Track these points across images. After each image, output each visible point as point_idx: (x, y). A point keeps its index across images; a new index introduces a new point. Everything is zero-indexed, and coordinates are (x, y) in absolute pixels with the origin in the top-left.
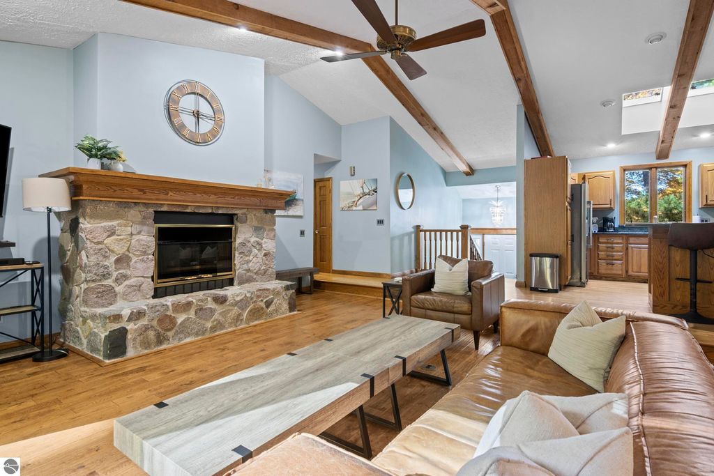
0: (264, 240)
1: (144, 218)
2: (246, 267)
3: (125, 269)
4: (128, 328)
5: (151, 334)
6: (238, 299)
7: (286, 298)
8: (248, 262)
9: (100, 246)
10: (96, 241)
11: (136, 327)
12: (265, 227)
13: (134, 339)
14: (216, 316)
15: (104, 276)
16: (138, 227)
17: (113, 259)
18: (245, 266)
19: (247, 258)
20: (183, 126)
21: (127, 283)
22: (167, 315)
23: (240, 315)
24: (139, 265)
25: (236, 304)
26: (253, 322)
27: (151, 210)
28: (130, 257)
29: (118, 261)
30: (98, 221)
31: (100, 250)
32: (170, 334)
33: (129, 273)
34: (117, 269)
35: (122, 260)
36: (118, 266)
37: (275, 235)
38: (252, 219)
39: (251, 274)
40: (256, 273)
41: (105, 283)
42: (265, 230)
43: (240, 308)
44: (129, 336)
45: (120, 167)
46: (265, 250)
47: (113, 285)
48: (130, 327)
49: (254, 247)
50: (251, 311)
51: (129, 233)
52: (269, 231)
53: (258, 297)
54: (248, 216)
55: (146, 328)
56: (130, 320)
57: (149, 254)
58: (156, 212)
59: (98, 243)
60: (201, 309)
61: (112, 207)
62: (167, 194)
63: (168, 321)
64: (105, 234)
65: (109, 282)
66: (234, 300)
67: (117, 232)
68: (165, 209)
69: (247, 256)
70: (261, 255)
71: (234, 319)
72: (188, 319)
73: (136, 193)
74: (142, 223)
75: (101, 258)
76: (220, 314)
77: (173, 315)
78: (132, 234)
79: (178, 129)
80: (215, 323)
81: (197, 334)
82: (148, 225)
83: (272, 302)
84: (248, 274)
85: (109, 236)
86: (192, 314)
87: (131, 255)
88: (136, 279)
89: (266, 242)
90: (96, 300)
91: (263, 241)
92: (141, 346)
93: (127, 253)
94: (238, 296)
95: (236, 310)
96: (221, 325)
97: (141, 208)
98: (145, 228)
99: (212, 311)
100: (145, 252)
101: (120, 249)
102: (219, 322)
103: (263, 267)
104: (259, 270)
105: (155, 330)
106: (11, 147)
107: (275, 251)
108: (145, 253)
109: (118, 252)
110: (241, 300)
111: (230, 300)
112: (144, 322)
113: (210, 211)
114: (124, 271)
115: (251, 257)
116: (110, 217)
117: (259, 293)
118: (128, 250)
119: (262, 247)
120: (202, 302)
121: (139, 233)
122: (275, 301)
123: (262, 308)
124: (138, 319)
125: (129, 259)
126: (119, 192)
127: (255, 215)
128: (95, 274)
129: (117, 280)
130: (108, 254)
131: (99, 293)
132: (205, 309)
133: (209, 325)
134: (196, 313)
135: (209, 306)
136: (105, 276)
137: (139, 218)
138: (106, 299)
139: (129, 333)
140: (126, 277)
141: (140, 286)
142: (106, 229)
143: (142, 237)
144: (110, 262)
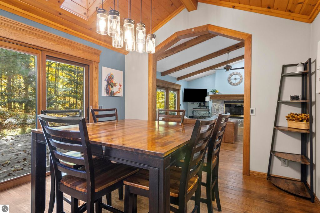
1: (222, 102)
16: (220, 104)
20: (231, 82)
24: (221, 111)
27: (223, 101)
35: (218, 110)
45: (217, 93)
58: (224, 101)
61: (216, 101)
62: (225, 98)
67: (217, 105)
68: (226, 100)
73: (219, 98)
74: (221, 103)
79: (231, 83)
85: (215, 106)
97: (221, 100)
98: (222, 104)
101: (217, 108)
106: (207, 92)
108: (222, 109)
113: (236, 100)
116: (216, 102)
118: (219, 108)
125: (219, 110)
126: (217, 98)
129: (216, 113)
136: (215, 112)
140: (218, 113)
142: (215, 104)
143: (221, 106)
144: (215, 110)
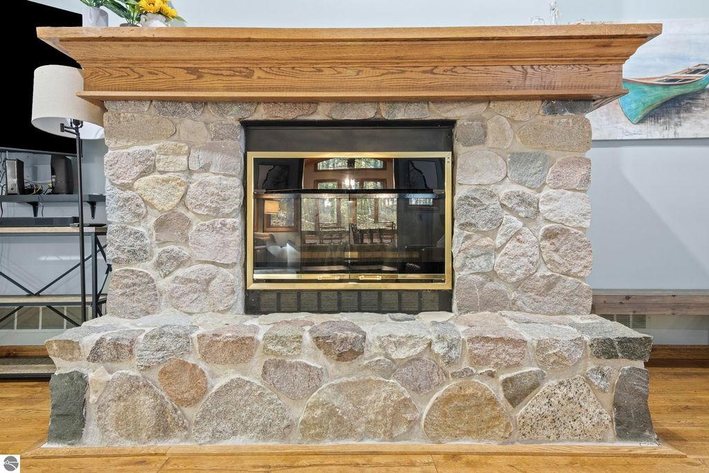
0: (547, 191)
1: (217, 136)
2: (484, 264)
3: (176, 243)
4: (91, 376)
5: (145, 404)
6: (401, 354)
7: (597, 380)
8: (488, 252)
9: (128, 194)
10: (119, 182)
11: (110, 377)
12: (551, 153)
13: (101, 408)
14: (324, 393)
15: (134, 253)
16: (202, 156)
17: (152, 221)
18: (481, 263)
19: (485, 241)
21: (180, 272)
22: (184, 364)
23: (405, 404)
24: (205, 238)
25: (391, 368)
26: (456, 437)
27: (232, 117)
28: (187, 220)
29: (161, 225)
30: (122, 143)
31: (127, 200)
32: (192, 413)
33: (186, 252)
34: (162, 243)
35: (170, 224)
36: (163, 237)
37: (587, 179)
38: (503, 131)
39: (503, 287)
40: (517, 285)
41: (137, 268)
42: (548, 162)
43: (405, 382)
44: (92, 398)
46: (549, 221)
47: (153, 274)
48: (96, 374)
49: (511, 210)
50: (447, 400)
51: (183, 167)
52: (563, 165)
53: (478, 360)
54: (491, 125)
55: (134, 386)
56: (95, 356)
57: (228, 216)
58: (245, 124)
59: (124, 187)
60: (279, 365)
61: (148, 114)
62: (250, 75)
63: (186, 377)
64: (137, 169)
65: (146, 267)
66: (387, 356)
67: (160, 166)
69: (485, 234)
70: (532, 235)
71: (383, 412)
72: (239, 384)
74: (211, 148)
75: (128, 218)
76: (339, 388)
77: (202, 365)
78: (189, 172)
80: (319, 412)
81: (265, 432)
82: (223, 152)
83: (535, 386)
84: (490, 286)
85: (143, 174)
86: (253, 373)
87: (190, 215)
88: (200, 266)
89: (550, 199)
90: (121, 299)
91: (541, 196)
92: (117, 428)
93: (181, 210)
94: (399, 344)
95: (395, 388)
96: (340, 421)
97: (211, 114)
98: (218, 159)
99: (314, 377)
100: (217, 210)
101: (164, 201)
102: (332, 413)
103: (543, 271)
104: (529, 277)
105: (155, 396)
107: (587, 224)
108: (217, 212)
109: (160, 207)
110: (411, 361)
111: (373, 350)
112: (129, 369)
114: (176, 248)
115: (499, 240)
116: (144, 136)
117: (480, 349)
119: (538, 212)
120: (284, 344)
121: (205, 168)
122: (549, 384)
123: (492, 401)
124: (116, 359)
125: (185, 222)
126: (148, 78)
127: (511, 120)
128: (118, 248)
129: (159, 264)
130: (142, 210)
131: (127, 286)
132: (291, 366)
133: (299, 413)
134: (265, 372)
135: (304, 360)
136: (137, 254)
137: (204, 137)
138: (138, 301)
139: (91, 389)
140: (180, 262)
141: (208, 282)
142: (136, 159)
143: (211, 178)
144: (146, 227)
